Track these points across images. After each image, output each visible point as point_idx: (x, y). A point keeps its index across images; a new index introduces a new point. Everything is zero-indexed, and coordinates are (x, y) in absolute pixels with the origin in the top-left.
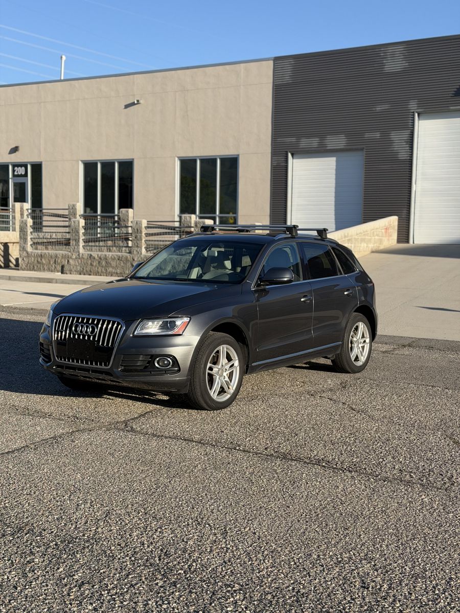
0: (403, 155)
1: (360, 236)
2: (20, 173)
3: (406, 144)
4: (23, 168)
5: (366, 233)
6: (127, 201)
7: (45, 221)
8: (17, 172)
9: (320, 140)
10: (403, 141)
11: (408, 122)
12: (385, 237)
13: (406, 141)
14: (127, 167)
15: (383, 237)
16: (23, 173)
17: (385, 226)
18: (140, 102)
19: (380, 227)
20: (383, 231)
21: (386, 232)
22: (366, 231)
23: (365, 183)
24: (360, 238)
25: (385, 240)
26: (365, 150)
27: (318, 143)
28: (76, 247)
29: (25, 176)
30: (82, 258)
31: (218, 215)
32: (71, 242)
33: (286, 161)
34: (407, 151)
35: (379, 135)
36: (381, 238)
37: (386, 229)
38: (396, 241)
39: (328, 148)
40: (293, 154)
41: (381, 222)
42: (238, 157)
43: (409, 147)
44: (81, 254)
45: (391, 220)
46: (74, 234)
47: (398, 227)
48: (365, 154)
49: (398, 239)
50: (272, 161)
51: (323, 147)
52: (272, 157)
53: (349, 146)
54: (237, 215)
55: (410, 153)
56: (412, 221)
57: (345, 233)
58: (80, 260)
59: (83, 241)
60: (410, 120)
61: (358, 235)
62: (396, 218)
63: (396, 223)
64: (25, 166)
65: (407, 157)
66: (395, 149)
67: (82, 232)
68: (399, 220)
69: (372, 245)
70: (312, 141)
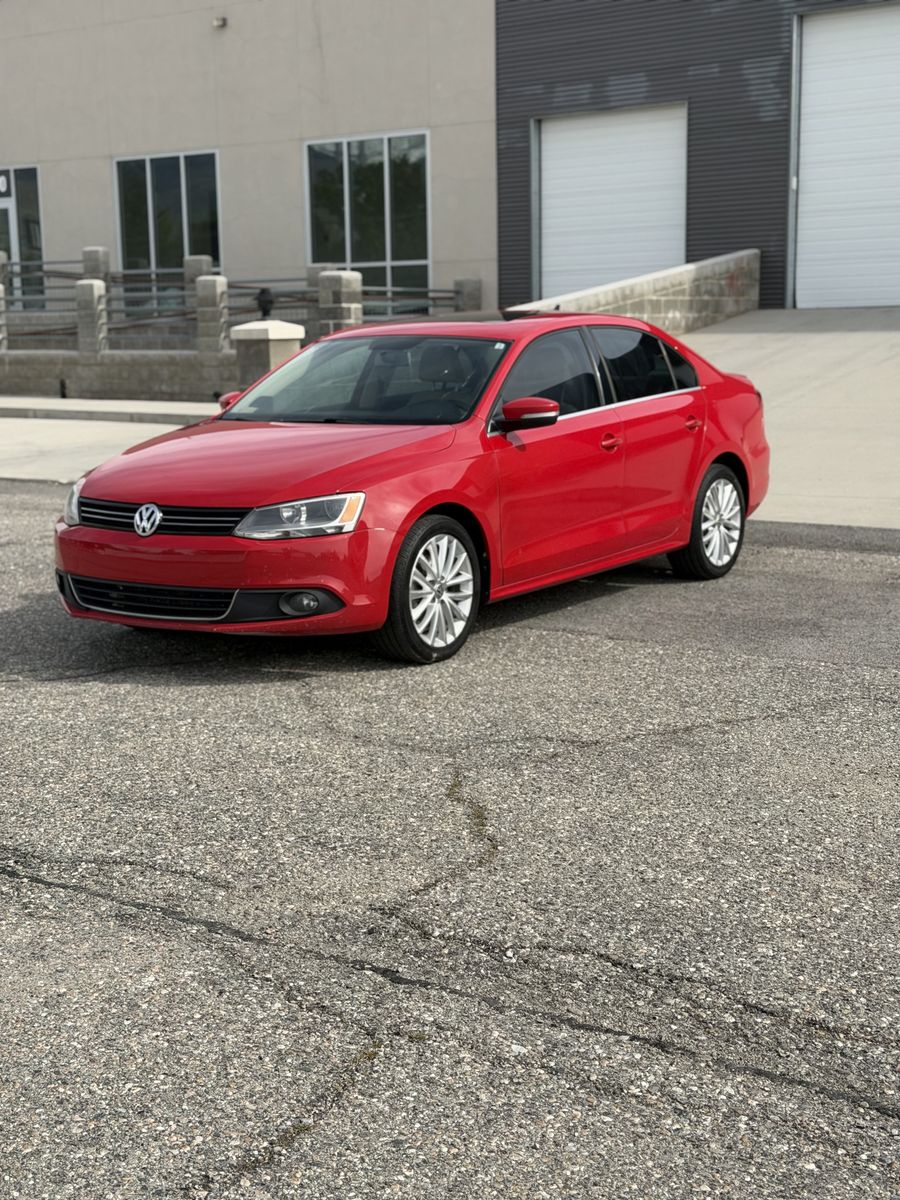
0: (768, 114)
1: (664, 295)
3: (775, 88)
4: (3, 178)
5: (679, 288)
6: (208, 241)
7: (50, 288)
9: (595, 87)
10: (769, 80)
11: (781, 38)
12: (729, 296)
13: (775, 79)
14: (202, 166)
15: (724, 295)
16: (4, 189)
17: (728, 272)
18: (224, 23)
19: (715, 275)
20: (723, 282)
21: (731, 285)
22: (680, 284)
23: (689, 178)
24: (663, 299)
25: (729, 304)
26: (689, 104)
27: (591, 93)
28: (88, 340)
29: (7, 194)
30: (101, 364)
31: (388, 263)
32: (79, 330)
33: (526, 138)
34: (777, 102)
35: (716, 70)
36: (717, 298)
37: (731, 277)
38: (756, 305)
39: (612, 104)
40: (539, 122)
41: (716, 264)
42: (427, 133)
43: (781, 93)
44: (99, 357)
45: (742, 258)
46: (83, 313)
47: (762, 273)
48: (689, 114)
49: (761, 300)
50: (498, 140)
51: (600, 104)
52: (498, 129)
53: (655, 98)
54: (429, 262)
55: (784, 107)
56: (790, 258)
57: (623, 289)
58: (97, 369)
59: (105, 328)
60: (783, 32)
61: (659, 293)
62: (756, 254)
63: (756, 265)
64: (5, 173)
65: (778, 115)
66: (752, 99)
67: (100, 307)
68: (762, 257)
69: (696, 315)
70: (578, 90)
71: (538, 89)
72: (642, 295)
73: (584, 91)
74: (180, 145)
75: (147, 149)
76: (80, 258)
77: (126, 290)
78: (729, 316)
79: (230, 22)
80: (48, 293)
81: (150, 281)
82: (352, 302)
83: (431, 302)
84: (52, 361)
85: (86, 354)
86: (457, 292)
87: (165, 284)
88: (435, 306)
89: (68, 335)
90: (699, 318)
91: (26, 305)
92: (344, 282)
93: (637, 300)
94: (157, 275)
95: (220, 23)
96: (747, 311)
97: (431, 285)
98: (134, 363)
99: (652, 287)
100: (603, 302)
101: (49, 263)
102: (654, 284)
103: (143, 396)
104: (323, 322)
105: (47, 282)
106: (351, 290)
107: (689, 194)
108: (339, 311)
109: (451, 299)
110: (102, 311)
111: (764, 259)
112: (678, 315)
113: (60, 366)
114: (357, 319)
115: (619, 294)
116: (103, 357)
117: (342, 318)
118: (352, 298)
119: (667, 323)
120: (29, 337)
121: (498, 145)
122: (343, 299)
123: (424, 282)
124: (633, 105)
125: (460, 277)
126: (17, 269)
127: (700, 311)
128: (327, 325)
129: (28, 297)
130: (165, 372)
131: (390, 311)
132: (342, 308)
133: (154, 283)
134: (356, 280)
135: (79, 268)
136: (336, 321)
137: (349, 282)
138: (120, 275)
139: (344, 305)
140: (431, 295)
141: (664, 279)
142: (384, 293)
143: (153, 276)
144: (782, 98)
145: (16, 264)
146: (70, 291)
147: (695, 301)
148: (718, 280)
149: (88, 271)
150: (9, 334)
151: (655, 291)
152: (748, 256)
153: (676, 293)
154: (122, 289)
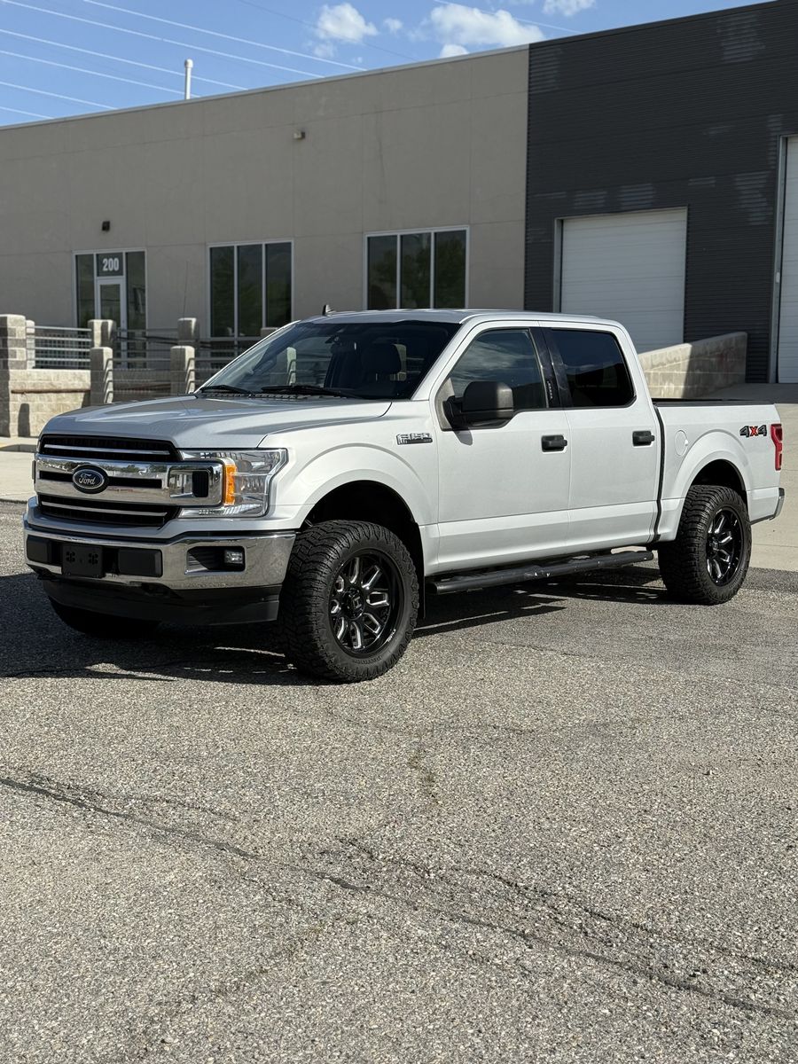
0: (757, 219)
1: (661, 370)
2: (110, 269)
3: (762, 198)
4: (117, 260)
5: (674, 363)
7: (151, 352)
8: (107, 267)
9: (609, 194)
10: (757, 191)
11: (769, 156)
12: (719, 371)
13: (763, 191)
14: (280, 252)
15: (714, 370)
16: (117, 269)
17: (718, 350)
18: (303, 135)
19: (706, 353)
20: (714, 359)
21: (720, 362)
22: (675, 360)
23: (687, 271)
24: (660, 372)
25: (718, 378)
26: (689, 209)
27: (605, 199)
29: (119, 273)
32: (171, 385)
34: (764, 209)
35: (713, 182)
36: (708, 373)
37: (722, 356)
38: (744, 379)
39: (623, 208)
40: (562, 222)
41: (708, 344)
43: (767, 202)
45: (731, 340)
46: (176, 372)
47: (748, 352)
48: (688, 218)
49: (747, 375)
50: (526, 236)
51: (613, 208)
52: (526, 227)
53: (661, 203)
55: (771, 214)
56: (773, 340)
59: (193, 384)
60: (770, 151)
62: (744, 337)
63: (744, 346)
64: (119, 256)
65: (765, 221)
66: (743, 206)
67: (190, 368)
68: (749, 338)
69: (689, 387)
70: (595, 196)
71: (562, 195)
73: (600, 197)
74: (263, 235)
75: (236, 237)
76: (176, 327)
77: (213, 355)
78: (718, 388)
79: (307, 135)
80: (149, 356)
81: (233, 347)
90: (692, 389)
91: (130, 366)
94: (239, 342)
95: (300, 135)
96: (734, 384)
99: (650, 363)
101: (150, 330)
102: (652, 360)
105: (149, 346)
107: (687, 284)
110: (190, 372)
111: (750, 340)
112: (673, 386)
121: (526, 240)
124: (640, 209)
126: (124, 335)
127: (693, 384)
129: (132, 359)
133: (236, 349)
135: (174, 335)
138: (208, 342)
143: (236, 343)
144: (770, 206)
145: (123, 330)
147: (688, 375)
148: (710, 357)
149: (181, 339)
150: (114, 388)
151: (653, 366)
152: (736, 338)
153: (672, 368)
154: (209, 354)
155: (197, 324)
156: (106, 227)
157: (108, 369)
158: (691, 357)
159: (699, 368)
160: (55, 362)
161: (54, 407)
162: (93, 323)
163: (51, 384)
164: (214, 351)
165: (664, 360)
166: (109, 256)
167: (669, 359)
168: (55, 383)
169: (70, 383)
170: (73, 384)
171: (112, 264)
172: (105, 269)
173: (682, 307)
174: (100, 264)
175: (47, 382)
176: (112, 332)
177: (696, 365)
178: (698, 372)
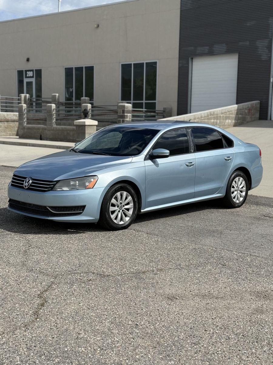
0: (264, 58)
1: (225, 115)
2: (30, 76)
3: (266, 49)
4: (32, 72)
5: (231, 112)
8: (28, 75)
9: (210, 48)
10: (265, 47)
12: (248, 115)
13: (267, 47)
14: (90, 70)
15: (246, 115)
16: (32, 75)
17: (248, 107)
18: (98, 26)
19: (243, 108)
20: (246, 111)
21: (249, 112)
22: (231, 111)
23: (238, 77)
24: (225, 116)
25: (248, 118)
26: (239, 54)
27: (208, 50)
28: (50, 122)
29: (33, 77)
30: (53, 130)
31: (144, 101)
32: (47, 119)
33: (188, 64)
34: (267, 54)
35: (248, 43)
36: (244, 116)
37: (250, 110)
38: (258, 118)
39: (215, 53)
40: (192, 59)
41: (244, 105)
42: (158, 61)
43: (268, 51)
44: (52, 128)
45: (253, 104)
46: (48, 114)
47: (260, 108)
48: (239, 57)
49: (260, 117)
50: (179, 64)
51: (211, 53)
52: (179, 61)
53: (229, 51)
54: (156, 101)
55: (269, 55)
56: (270, 104)
57: (210, 112)
58: (52, 132)
59: (55, 119)
60: (270, 32)
61: (223, 114)
62: (259, 102)
63: (259, 106)
64: (32, 71)
65: (267, 58)
66: (259, 53)
67: (54, 112)
68: (261, 103)
69: (236, 121)
70: (204, 49)
71: (192, 48)
72: (217, 114)
73: (206, 49)
74: (84, 63)
75: (74, 64)
76: (51, 97)
77: (66, 107)
78: (248, 122)
79: (100, 26)
80: (43, 108)
81: (73, 105)
82: (128, 113)
83: (156, 114)
84: (38, 129)
85: (48, 127)
86: (164, 111)
87: (77, 106)
88: (157, 115)
89: (44, 121)
90: (237, 122)
91: (37, 111)
92: (126, 107)
93: (216, 116)
94: (75, 103)
95: (97, 26)
96: (254, 120)
97: (157, 109)
98: (62, 130)
99: (221, 112)
100: (203, 116)
101: (43, 98)
102: (222, 111)
103: (65, 140)
104: (119, 119)
105: (43, 104)
106: (128, 110)
107: (238, 82)
108: (124, 116)
109: (162, 113)
110: (54, 113)
111: (261, 104)
112: (230, 121)
113: (41, 130)
114: (130, 118)
115: (209, 114)
116: (54, 128)
117: (124, 118)
118: (128, 112)
119: (226, 123)
120: (35, 121)
121: (179, 65)
122: (125, 112)
123: (155, 108)
124: (221, 54)
125: (165, 107)
126: (34, 100)
127: (238, 120)
128: (120, 120)
129: (37, 109)
130: (71, 133)
131: (144, 117)
132: (124, 115)
133: (74, 105)
134: (130, 106)
135: (50, 100)
136: (123, 119)
137: (127, 107)
138: (64, 103)
139: (125, 114)
140: (156, 112)
141: (225, 109)
142: (142, 111)
143: (74, 103)
144: (269, 53)
145: (34, 98)
146: (45, 107)
147: (236, 117)
148: (245, 110)
149: (52, 102)
150: (27, 120)
151: (222, 113)
152: (256, 102)
153: (229, 114)
154: (64, 107)
155: (59, 96)
156: (28, 60)
157: (24, 112)
158: (237, 110)
159: (241, 114)
160: (10, 110)
161: (6, 126)
162: (21, 96)
163: (5, 118)
164: (66, 106)
165: (227, 111)
166: (29, 71)
167: (229, 111)
168: (7, 117)
169: (12, 117)
170: (13, 118)
171: (30, 74)
172: (28, 76)
173: (235, 91)
174: (26, 74)
175: (3, 117)
176: (28, 99)
177: (239, 113)
178: (240, 116)
